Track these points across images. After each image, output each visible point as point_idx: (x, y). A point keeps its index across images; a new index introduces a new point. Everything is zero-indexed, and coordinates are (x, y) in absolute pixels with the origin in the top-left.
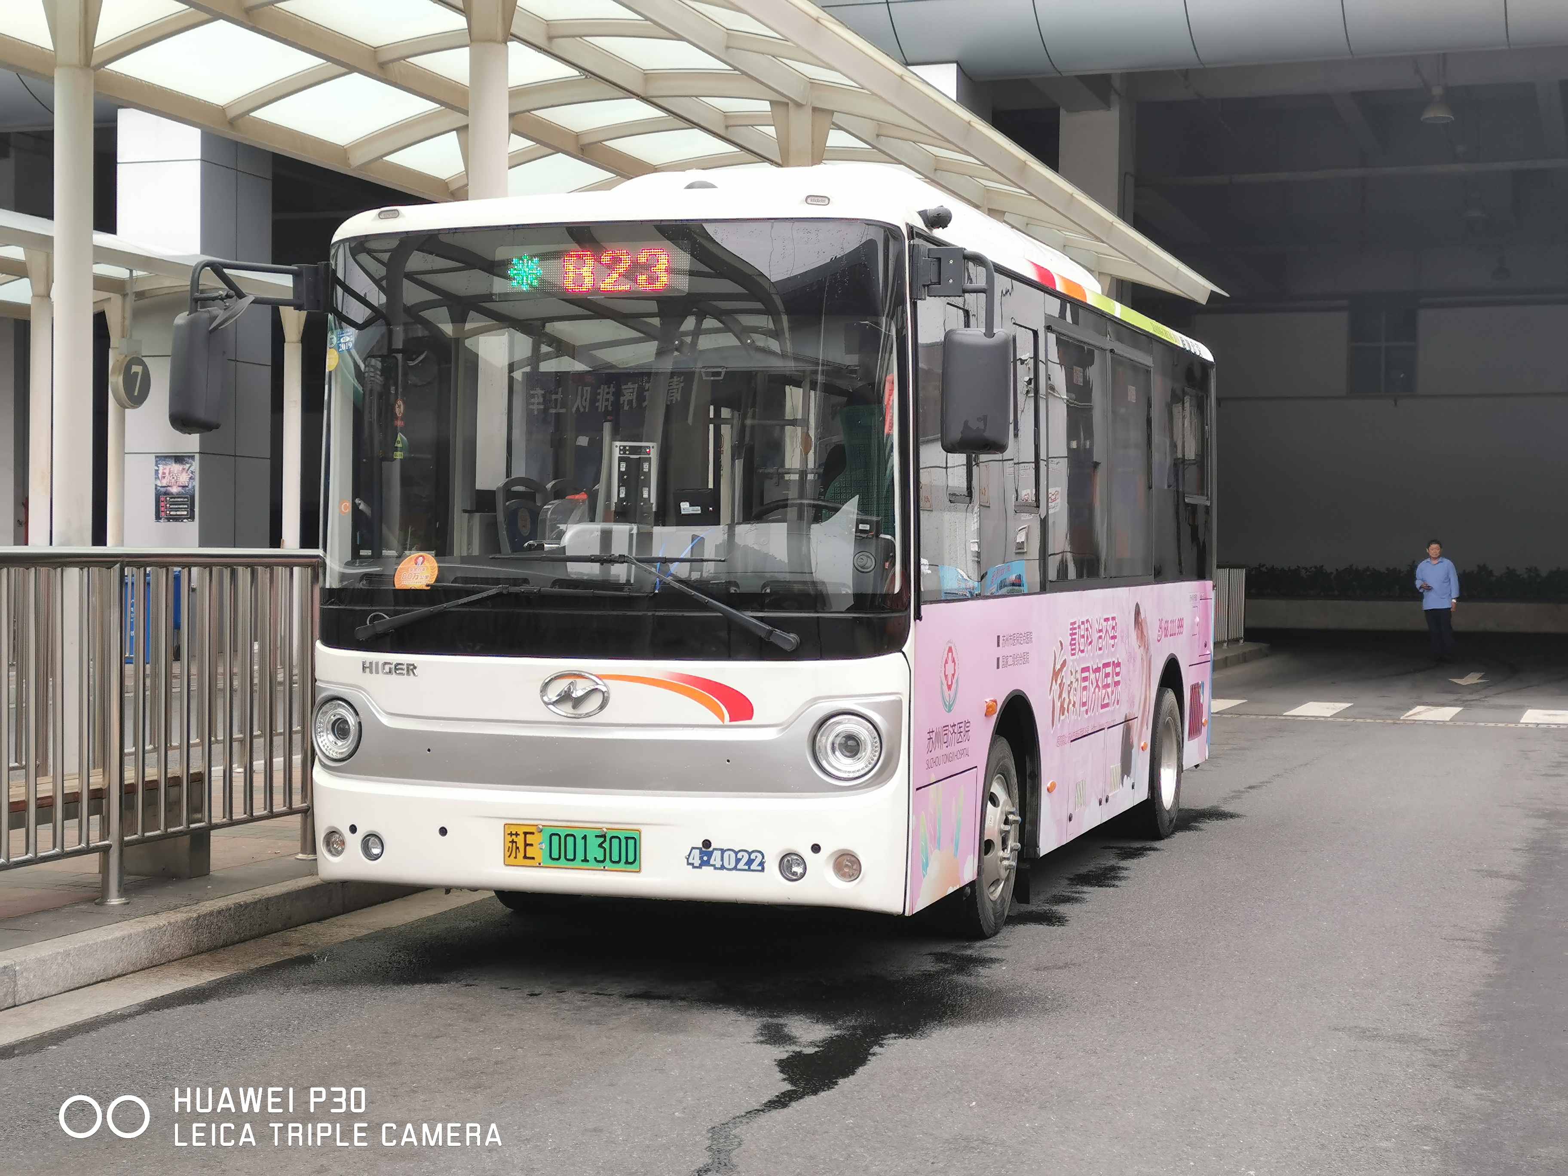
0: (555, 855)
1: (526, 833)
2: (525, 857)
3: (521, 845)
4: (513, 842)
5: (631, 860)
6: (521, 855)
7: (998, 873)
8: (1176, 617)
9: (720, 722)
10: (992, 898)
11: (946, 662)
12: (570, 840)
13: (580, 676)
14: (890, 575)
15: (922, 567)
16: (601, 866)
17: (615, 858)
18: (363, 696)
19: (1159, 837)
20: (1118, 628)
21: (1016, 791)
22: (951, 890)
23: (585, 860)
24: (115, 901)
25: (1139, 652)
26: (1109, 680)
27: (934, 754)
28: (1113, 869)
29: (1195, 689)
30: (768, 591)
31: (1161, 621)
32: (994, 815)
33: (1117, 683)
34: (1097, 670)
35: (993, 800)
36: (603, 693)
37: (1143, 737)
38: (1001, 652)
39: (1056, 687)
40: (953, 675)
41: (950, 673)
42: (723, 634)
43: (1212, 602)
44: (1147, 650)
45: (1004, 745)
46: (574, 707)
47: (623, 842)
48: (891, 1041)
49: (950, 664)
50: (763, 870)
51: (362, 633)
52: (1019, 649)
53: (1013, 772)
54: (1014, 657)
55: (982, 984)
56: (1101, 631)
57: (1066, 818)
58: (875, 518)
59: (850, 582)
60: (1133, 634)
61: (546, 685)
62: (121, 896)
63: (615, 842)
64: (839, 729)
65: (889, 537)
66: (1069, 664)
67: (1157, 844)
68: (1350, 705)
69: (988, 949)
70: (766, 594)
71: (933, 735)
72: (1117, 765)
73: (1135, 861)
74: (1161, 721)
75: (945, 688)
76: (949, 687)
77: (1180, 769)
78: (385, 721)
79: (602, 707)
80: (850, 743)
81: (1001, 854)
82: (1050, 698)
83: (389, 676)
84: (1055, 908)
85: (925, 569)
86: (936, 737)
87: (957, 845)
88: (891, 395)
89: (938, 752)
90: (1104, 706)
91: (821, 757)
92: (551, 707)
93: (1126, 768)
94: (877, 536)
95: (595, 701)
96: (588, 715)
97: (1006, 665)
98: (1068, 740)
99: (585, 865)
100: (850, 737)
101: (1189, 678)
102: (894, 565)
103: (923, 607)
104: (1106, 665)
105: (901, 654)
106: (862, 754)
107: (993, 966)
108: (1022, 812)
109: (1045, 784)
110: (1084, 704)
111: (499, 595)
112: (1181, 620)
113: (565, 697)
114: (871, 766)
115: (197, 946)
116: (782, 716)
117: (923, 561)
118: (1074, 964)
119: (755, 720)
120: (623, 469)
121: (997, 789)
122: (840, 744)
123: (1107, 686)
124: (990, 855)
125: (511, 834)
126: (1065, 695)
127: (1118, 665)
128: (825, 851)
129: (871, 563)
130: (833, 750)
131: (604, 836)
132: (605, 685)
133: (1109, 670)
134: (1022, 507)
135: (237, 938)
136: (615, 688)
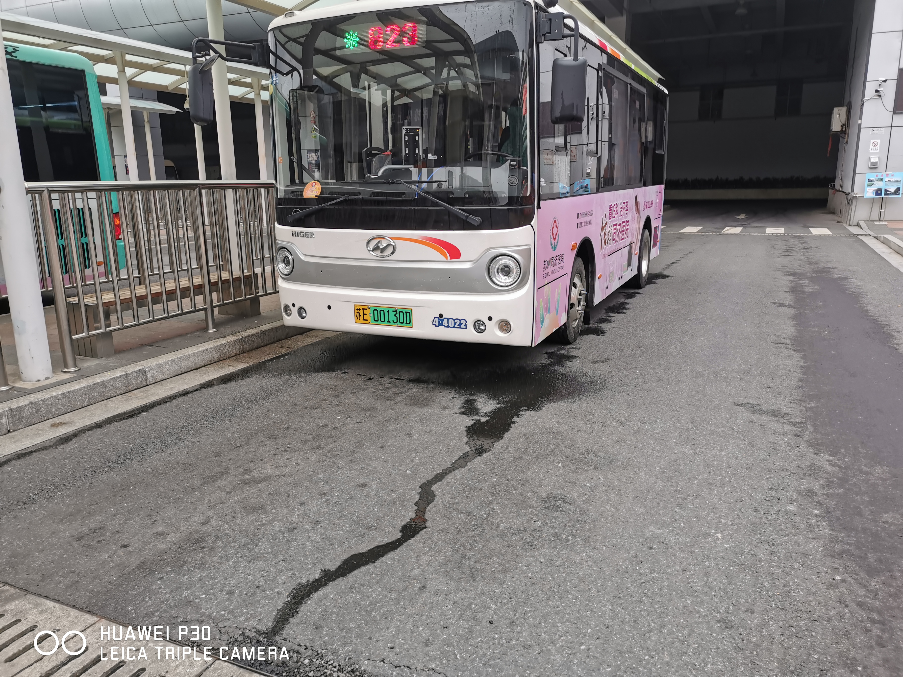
0: (376, 319)
1: (363, 309)
2: (364, 320)
3: (362, 314)
4: (358, 313)
5: (408, 322)
6: (362, 319)
7: (576, 316)
8: (650, 200)
9: (446, 260)
10: (573, 326)
11: (553, 228)
12: (382, 312)
13: (383, 238)
14: (525, 186)
15: (541, 183)
16: (396, 324)
17: (402, 321)
18: (294, 247)
19: (640, 287)
20: (629, 206)
21: (584, 280)
22: (555, 330)
23: (389, 322)
24: (211, 330)
25: (636, 216)
26: (624, 228)
27: (546, 271)
28: (624, 304)
29: (656, 228)
30: (467, 196)
31: (645, 202)
32: (575, 292)
33: (627, 229)
34: (620, 225)
35: (575, 285)
36: (393, 246)
37: (636, 250)
38: (579, 221)
39: (603, 234)
40: (556, 233)
41: (555, 233)
42: (446, 218)
43: (663, 193)
44: (639, 215)
45: (580, 261)
46: (381, 253)
47: (405, 314)
48: (523, 413)
49: (555, 229)
50: (466, 328)
51: (290, 218)
52: (587, 219)
53: (584, 272)
54: (585, 222)
55: (568, 372)
56: (622, 208)
57: (605, 287)
58: (518, 159)
59: (506, 191)
60: (634, 208)
61: (369, 242)
62: (213, 328)
63: (401, 314)
64: (501, 262)
65: (525, 168)
66: (609, 223)
67: (640, 291)
68: (701, 227)
69: (572, 350)
70: (466, 197)
71: (546, 263)
72: (626, 262)
73: (632, 300)
74: (643, 243)
75: (552, 240)
76: (555, 239)
77: (649, 260)
78: (302, 257)
79: (393, 253)
80: (506, 269)
81: (578, 308)
82: (600, 238)
83: (303, 238)
84: (600, 325)
85: (543, 184)
86: (547, 263)
87: (558, 309)
88: (526, 94)
89: (549, 270)
90: (622, 240)
91: (492, 276)
92: (371, 252)
93: (629, 264)
94: (519, 168)
95: (390, 250)
96: (387, 256)
97: (581, 226)
98: (607, 255)
99: (389, 324)
100: (506, 266)
101: (653, 225)
102: (527, 182)
103: (541, 202)
104: (623, 222)
105: (530, 226)
106: (511, 274)
107: (573, 360)
108: (587, 290)
109: (597, 275)
110: (614, 240)
111: (345, 200)
112: (652, 201)
113: (376, 248)
114: (515, 280)
115: (243, 350)
116: (474, 257)
117: (542, 180)
118: (609, 359)
119: (461, 259)
120: (406, 140)
121: (577, 280)
122: (501, 269)
123: (623, 231)
124: (572, 310)
125: (357, 309)
126: (606, 237)
127: (628, 221)
128: (494, 320)
129: (516, 181)
130: (498, 273)
131: (396, 311)
132: (394, 242)
133: (624, 224)
134: (589, 154)
135: (262, 344)
136: (399, 244)
